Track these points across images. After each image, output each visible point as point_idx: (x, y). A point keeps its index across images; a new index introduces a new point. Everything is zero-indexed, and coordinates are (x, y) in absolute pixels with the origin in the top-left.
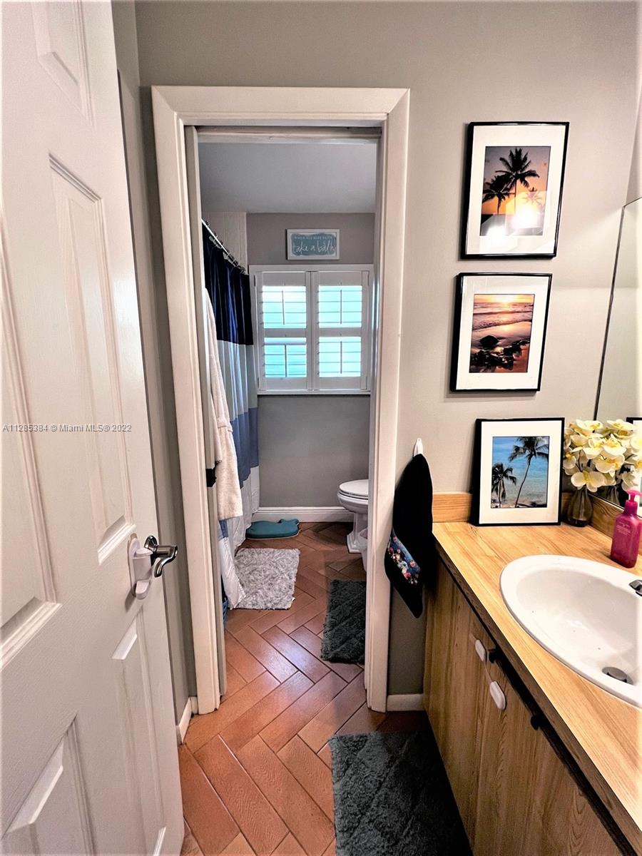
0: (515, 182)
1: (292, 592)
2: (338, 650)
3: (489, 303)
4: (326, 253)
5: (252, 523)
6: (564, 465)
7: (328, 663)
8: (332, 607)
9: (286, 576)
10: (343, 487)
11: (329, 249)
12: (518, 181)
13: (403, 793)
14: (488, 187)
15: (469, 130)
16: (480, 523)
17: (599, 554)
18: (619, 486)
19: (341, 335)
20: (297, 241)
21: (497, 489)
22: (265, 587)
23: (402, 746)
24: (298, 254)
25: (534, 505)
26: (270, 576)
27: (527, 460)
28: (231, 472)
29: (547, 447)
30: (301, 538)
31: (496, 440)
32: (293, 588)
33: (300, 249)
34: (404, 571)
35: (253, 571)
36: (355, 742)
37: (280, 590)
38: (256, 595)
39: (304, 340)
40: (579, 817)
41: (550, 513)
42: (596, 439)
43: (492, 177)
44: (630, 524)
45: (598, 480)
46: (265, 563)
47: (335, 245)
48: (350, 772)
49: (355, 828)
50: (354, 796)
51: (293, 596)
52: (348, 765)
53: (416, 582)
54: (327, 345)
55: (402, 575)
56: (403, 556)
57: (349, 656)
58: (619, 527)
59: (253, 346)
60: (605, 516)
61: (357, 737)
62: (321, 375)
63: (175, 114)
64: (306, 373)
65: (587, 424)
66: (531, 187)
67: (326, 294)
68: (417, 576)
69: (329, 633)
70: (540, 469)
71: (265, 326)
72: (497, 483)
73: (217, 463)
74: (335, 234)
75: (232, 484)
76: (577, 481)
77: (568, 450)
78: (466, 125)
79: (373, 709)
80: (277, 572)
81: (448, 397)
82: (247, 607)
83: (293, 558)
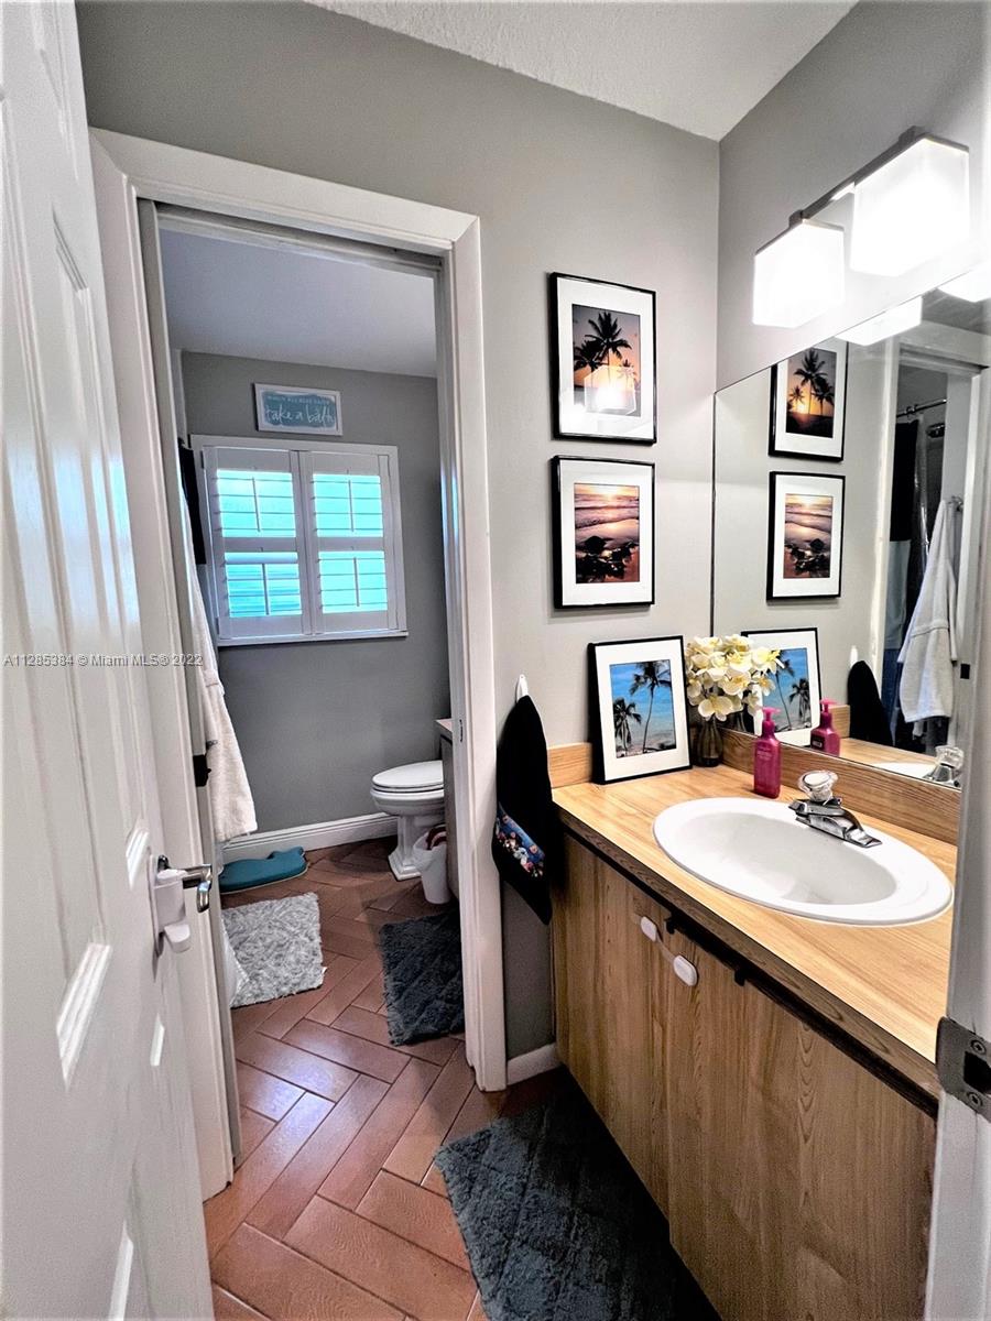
0: (606, 352)
1: (319, 959)
2: (417, 1023)
3: (592, 496)
4: (321, 425)
5: (226, 866)
6: (689, 694)
7: (405, 1049)
8: (391, 964)
9: (302, 937)
10: (379, 779)
11: (326, 419)
12: (610, 350)
13: (558, 1185)
14: (578, 354)
15: (552, 281)
16: (607, 779)
17: (742, 791)
18: (745, 710)
19: (353, 549)
20: (272, 403)
21: (621, 733)
22: (271, 963)
23: (540, 1124)
24: (276, 423)
25: (663, 747)
26: (275, 944)
27: (649, 691)
28: (231, 760)
29: (669, 672)
30: (312, 874)
31: (614, 669)
32: (320, 953)
33: (278, 416)
34: (524, 862)
35: (240, 944)
36: (474, 1144)
37: (298, 962)
38: (257, 980)
39: (294, 555)
40: (806, 1058)
41: (680, 756)
42: (717, 657)
43: (582, 342)
44: (770, 746)
45: (727, 706)
46: (260, 927)
47: (333, 413)
48: (478, 1188)
49: (505, 1261)
50: (492, 1219)
51: (323, 964)
52: (472, 1179)
53: (541, 873)
54: (331, 565)
55: (521, 867)
56: (519, 841)
57: (435, 1026)
58: (759, 752)
59: (206, 566)
60: (736, 749)
61: (475, 1136)
62: (325, 610)
63: (125, 177)
64: (300, 607)
65: (705, 642)
66: (624, 359)
67: (324, 485)
68: (541, 865)
69: (395, 1004)
70: (664, 702)
71: (225, 534)
72: (620, 725)
73: (209, 745)
74: (333, 399)
75: (233, 780)
76: (705, 711)
77: (691, 675)
78: (547, 274)
79: (487, 1090)
80: (285, 934)
81: (552, 617)
82: (245, 1002)
83: (307, 907)
